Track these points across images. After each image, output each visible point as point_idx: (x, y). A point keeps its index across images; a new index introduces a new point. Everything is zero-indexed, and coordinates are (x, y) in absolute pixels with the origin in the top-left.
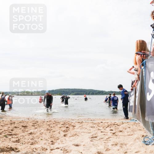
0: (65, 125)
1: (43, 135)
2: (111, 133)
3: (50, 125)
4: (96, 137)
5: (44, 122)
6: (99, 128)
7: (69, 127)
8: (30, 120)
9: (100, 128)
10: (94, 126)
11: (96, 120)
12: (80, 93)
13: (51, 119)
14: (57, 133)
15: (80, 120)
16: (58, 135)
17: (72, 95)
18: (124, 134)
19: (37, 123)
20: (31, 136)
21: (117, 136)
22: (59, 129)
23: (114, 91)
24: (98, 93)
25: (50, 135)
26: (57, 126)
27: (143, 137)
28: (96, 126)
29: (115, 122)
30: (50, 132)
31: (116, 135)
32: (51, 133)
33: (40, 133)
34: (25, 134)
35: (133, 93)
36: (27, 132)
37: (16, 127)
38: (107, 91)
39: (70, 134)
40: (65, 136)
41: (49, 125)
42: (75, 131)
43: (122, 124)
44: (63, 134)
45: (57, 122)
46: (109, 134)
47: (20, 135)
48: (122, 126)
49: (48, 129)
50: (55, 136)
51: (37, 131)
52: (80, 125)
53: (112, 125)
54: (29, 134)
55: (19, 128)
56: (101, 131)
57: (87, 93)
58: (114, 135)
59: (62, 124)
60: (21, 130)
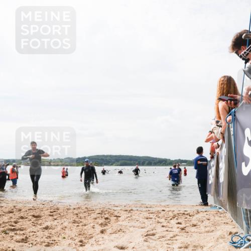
0: (103, 215)
1: (67, 231)
3: (79, 214)
4: (154, 235)
5: (68, 209)
6: (159, 219)
7: (109, 217)
8: (45, 205)
9: (161, 220)
10: (150, 217)
11: (153, 206)
13: (80, 205)
14: (89, 228)
15: (128, 206)
16: (91, 231)
17: (115, 165)
18: (199, 231)
19: (57, 211)
20: (46, 233)
22: (94, 220)
23: (184, 159)
24: (158, 163)
25: (78, 230)
26: (89, 217)
28: (155, 216)
29: (185, 210)
30: (78, 226)
31: (187, 231)
32: (80, 227)
33: (61, 227)
34: (37, 228)
35: (213, 163)
36: (41, 225)
37: (22, 218)
38: (173, 160)
39: (110, 229)
40: (102, 232)
42: (119, 225)
43: (197, 214)
45: (90, 209)
46: (174, 229)
47: (29, 230)
48: (197, 216)
49: (75, 221)
50: (86, 232)
51: (57, 224)
52: (128, 216)
53: (181, 215)
54: (44, 228)
55: (27, 218)
56: (162, 225)
57: (141, 163)
58: (184, 231)
59: (99, 213)
60: (31, 222)
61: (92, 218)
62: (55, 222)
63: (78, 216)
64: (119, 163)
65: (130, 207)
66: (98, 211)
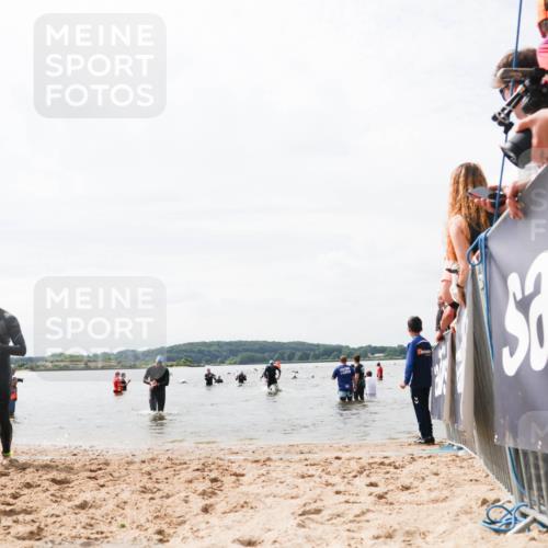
0: (206, 473)
1: (128, 511)
2: (371, 494)
3: (153, 474)
4: (318, 511)
5: (129, 463)
6: (328, 477)
7: (221, 478)
8: (79, 457)
9: (332, 480)
10: (310, 473)
11: (315, 450)
12: (257, 355)
13: (155, 453)
15: (261, 451)
16: (181, 509)
17: (230, 364)
19: (105, 467)
20: (83, 516)
21: (391, 504)
22: (186, 485)
23: (379, 345)
24: (323, 355)
25: (152, 509)
26: (176, 477)
27: (485, 507)
28: (319, 472)
29: (386, 454)
31: (390, 500)
32: (157, 501)
33: (115, 501)
34: (61, 508)
35: (444, 350)
36: (70, 501)
37: (28, 486)
38: (356, 347)
39: (224, 503)
40: (206, 510)
41: (149, 474)
42: (243, 493)
43: (410, 463)
44: (200, 502)
45: (178, 462)
46: (362, 498)
47: (44, 513)
48: (410, 468)
49: (145, 488)
50: (169, 511)
51: (107, 496)
52: (261, 472)
53: (375, 466)
54: (78, 507)
55: (39, 486)
56: (335, 489)
57: (286, 356)
58: (383, 500)
59: (198, 470)
60: (48, 494)
61: (183, 479)
62: (102, 493)
63: (153, 477)
64: (238, 359)
65: (264, 452)
66: (195, 465)
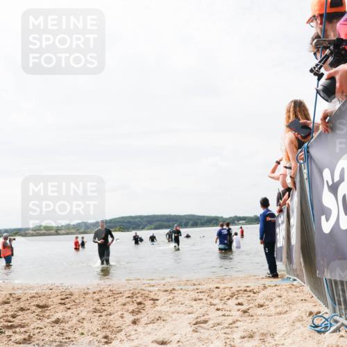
0: (134, 299)
3: (101, 300)
4: (205, 322)
5: (85, 294)
6: (211, 300)
7: (144, 302)
8: (53, 291)
9: (214, 301)
10: (200, 298)
11: (203, 283)
12: (165, 223)
13: (102, 287)
14: (116, 317)
15: (168, 284)
16: (119, 322)
17: (148, 229)
18: (267, 312)
19: (70, 297)
20: (57, 328)
22: (122, 307)
23: (241, 216)
24: (206, 222)
25: (101, 322)
26: (115, 302)
27: (311, 317)
28: (206, 297)
29: (247, 285)
30: (100, 316)
31: (251, 314)
32: (104, 317)
33: (77, 318)
34: (43, 323)
35: (282, 218)
36: (48, 318)
37: (22, 309)
39: (146, 318)
40: (134, 322)
41: (98, 300)
42: (158, 311)
43: (263, 289)
45: (116, 292)
46: (233, 313)
47: (32, 326)
48: (263, 293)
49: (96, 309)
50: (111, 323)
51: (72, 315)
52: (169, 297)
53: (241, 292)
54: (53, 322)
55: (29, 309)
56: (216, 307)
57: (183, 223)
58: (247, 314)
59: (129, 297)
60: (34, 314)
61: (120, 303)
62: (69, 313)
63: (100, 302)
65: (171, 285)
66: (127, 294)
